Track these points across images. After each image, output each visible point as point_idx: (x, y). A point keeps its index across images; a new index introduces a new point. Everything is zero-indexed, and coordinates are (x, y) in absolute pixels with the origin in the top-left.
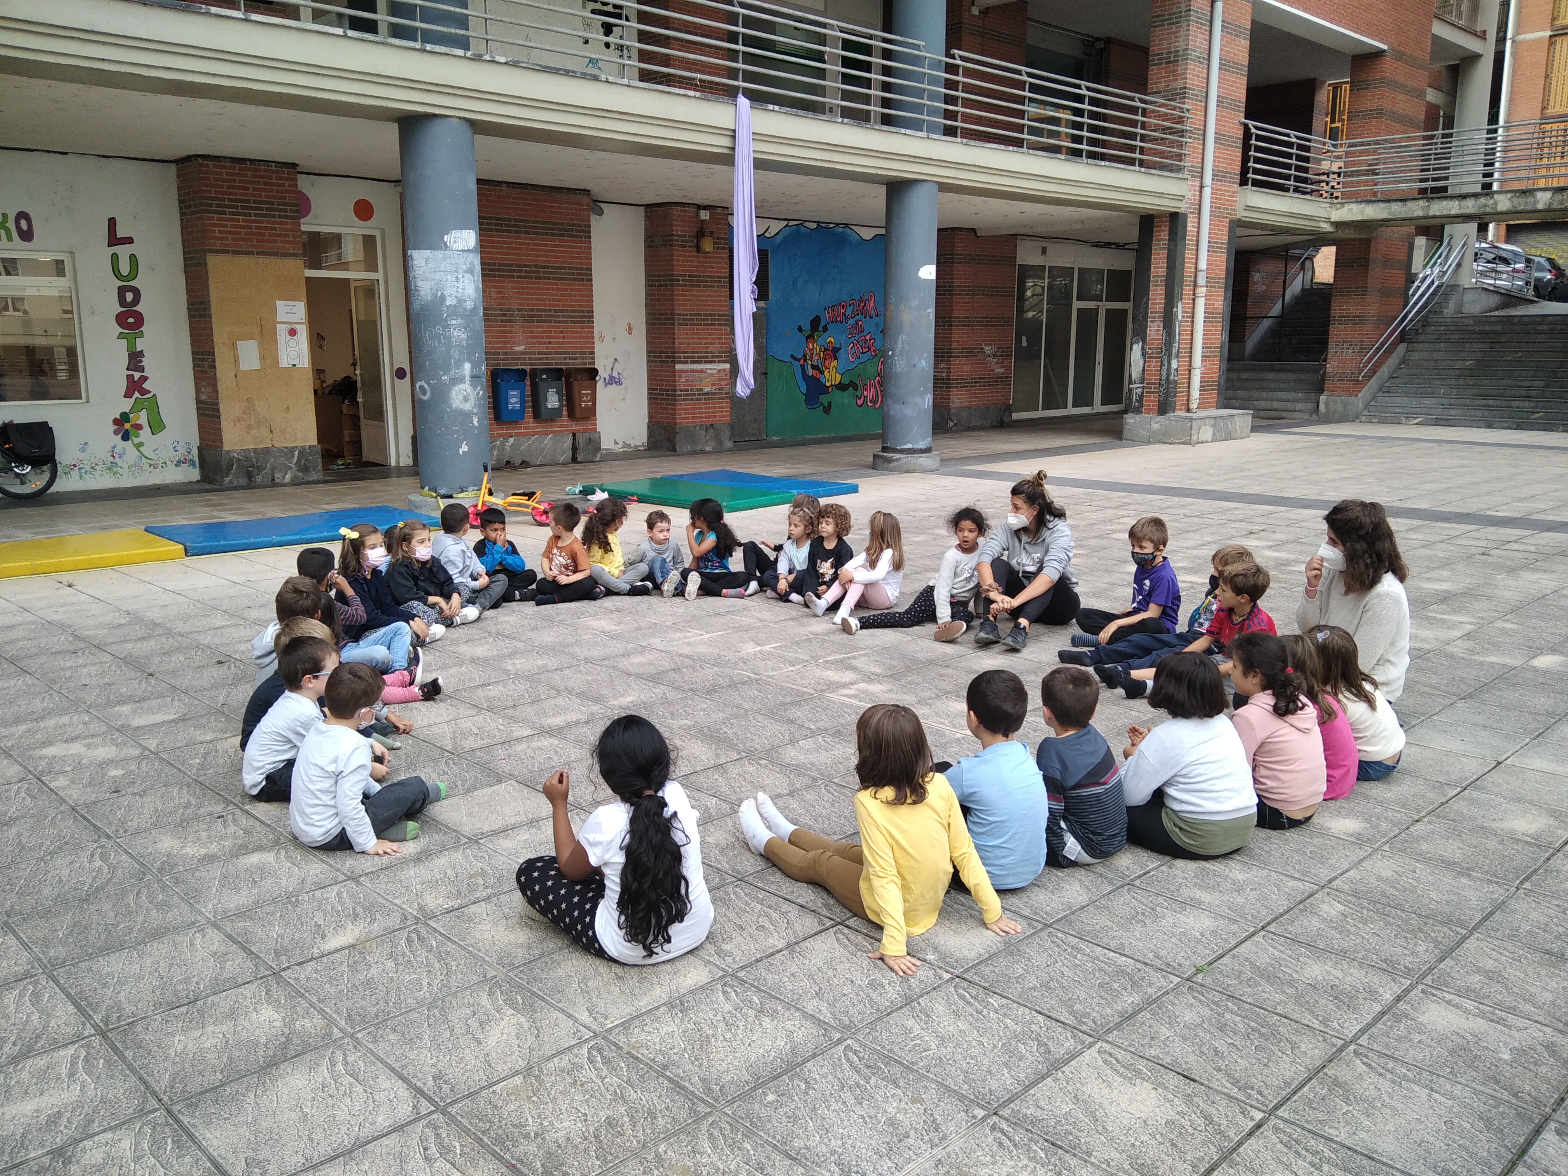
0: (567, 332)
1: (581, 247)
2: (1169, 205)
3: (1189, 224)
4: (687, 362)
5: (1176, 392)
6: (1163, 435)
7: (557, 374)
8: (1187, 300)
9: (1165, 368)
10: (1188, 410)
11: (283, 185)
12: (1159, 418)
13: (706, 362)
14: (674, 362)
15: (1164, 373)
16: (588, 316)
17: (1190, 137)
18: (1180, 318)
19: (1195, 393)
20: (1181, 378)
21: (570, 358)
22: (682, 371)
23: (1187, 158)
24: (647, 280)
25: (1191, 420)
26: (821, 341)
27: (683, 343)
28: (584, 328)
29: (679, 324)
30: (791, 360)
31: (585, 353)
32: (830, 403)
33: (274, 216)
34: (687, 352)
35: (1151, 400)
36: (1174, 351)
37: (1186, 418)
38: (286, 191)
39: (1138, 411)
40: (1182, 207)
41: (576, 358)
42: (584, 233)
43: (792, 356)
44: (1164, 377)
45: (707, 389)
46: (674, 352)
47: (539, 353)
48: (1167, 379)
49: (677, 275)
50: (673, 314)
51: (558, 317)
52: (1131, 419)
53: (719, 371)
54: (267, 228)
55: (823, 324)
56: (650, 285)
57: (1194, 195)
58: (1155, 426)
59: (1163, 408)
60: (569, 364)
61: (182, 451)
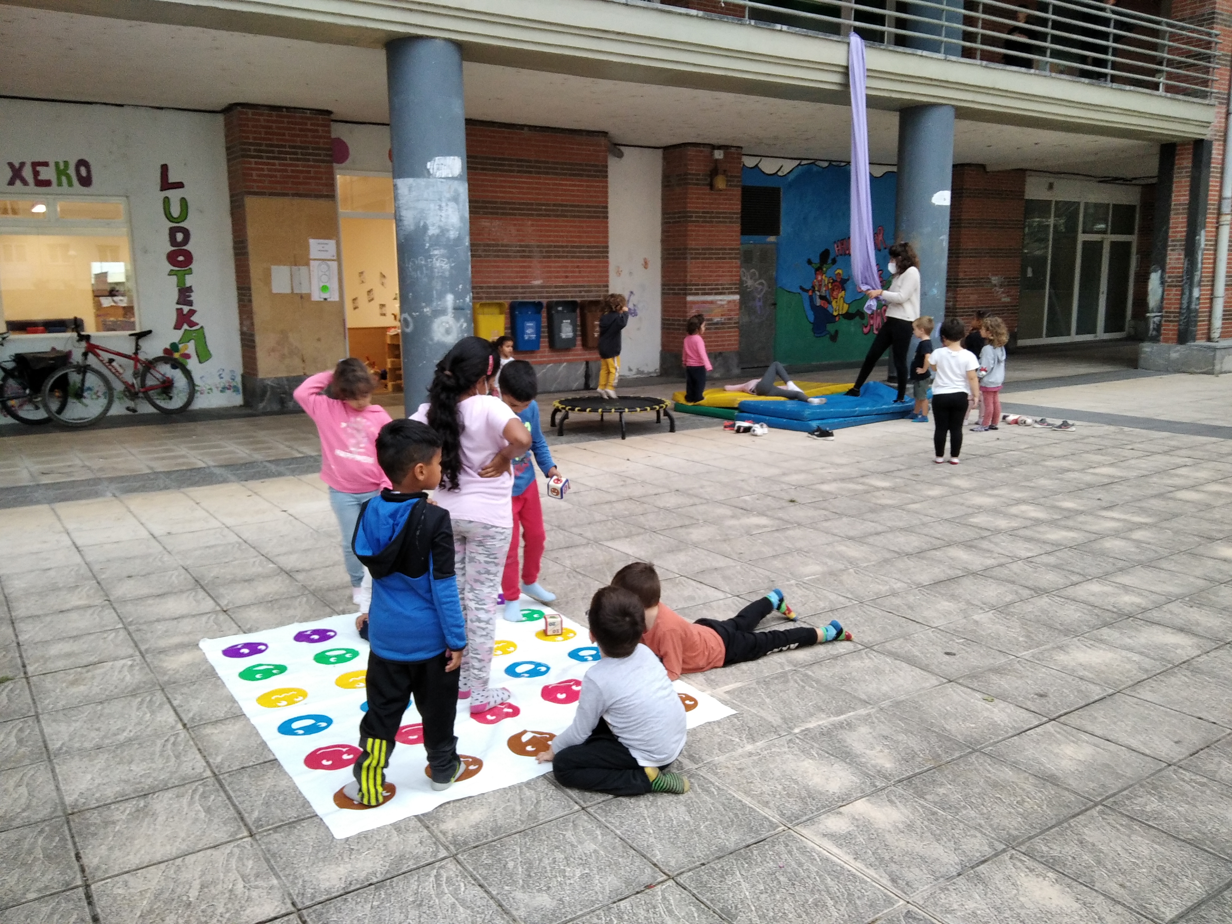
0: (583, 267)
1: (597, 187)
2: (1192, 132)
3: (1214, 152)
4: (697, 294)
5: (1196, 321)
6: (1182, 364)
7: (571, 306)
8: (1210, 228)
9: (1186, 297)
10: (1209, 339)
11: (317, 131)
12: (1179, 347)
13: (716, 294)
14: (686, 294)
15: (1185, 302)
16: (602, 251)
17: (1217, 64)
18: (1203, 246)
19: (1217, 323)
20: (1203, 308)
21: (586, 291)
22: (694, 303)
23: (1215, 85)
24: (663, 218)
25: (1215, 349)
26: (830, 273)
27: (694, 276)
28: (600, 262)
29: (692, 258)
30: (799, 291)
31: (599, 286)
32: (837, 332)
33: (308, 160)
34: (698, 285)
35: (1171, 329)
36: (1196, 279)
37: (1209, 348)
38: (320, 137)
39: (1155, 339)
40: (1208, 134)
41: (591, 291)
42: (602, 173)
43: (801, 288)
44: (1185, 306)
45: (716, 319)
46: (686, 285)
47: (556, 287)
48: (1188, 307)
49: (690, 212)
50: (686, 249)
51: (575, 252)
52: (1147, 348)
53: (729, 302)
54: (302, 172)
55: (831, 257)
56: (666, 223)
57: (1220, 122)
58: (1174, 355)
59: (1184, 337)
60: (583, 297)
61: (227, 378)
